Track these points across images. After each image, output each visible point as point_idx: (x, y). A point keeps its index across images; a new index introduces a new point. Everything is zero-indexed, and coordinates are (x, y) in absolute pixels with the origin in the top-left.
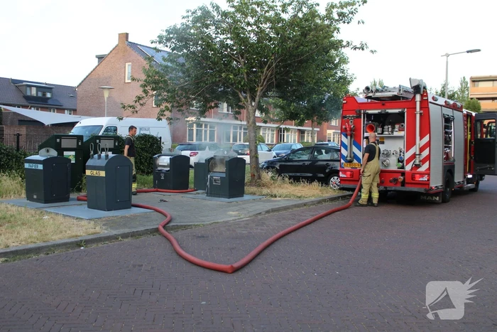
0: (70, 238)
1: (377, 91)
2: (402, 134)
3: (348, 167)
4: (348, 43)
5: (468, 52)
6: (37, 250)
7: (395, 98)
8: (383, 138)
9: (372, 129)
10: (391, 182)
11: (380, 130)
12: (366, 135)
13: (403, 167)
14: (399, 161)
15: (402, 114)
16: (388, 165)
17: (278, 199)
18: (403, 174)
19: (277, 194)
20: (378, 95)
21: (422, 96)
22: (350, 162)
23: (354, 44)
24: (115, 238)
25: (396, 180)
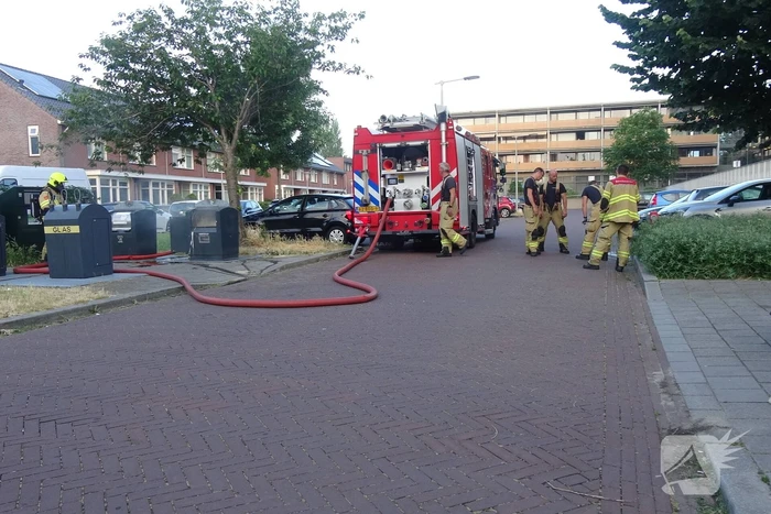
0: (77, 303)
1: (395, 120)
2: (426, 169)
3: (363, 212)
4: (341, 65)
5: (465, 79)
6: (47, 319)
7: (417, 128)
8: (402, 175)
9: (389, 166)
10: (416, 225)
11: (399, 166)
12: (383, 172)
13: (428, 208)
14: (423, 201)
15: (425, 146)
16: (411, 206)
17: (280, 256)
18: (429, 215)
19: (279, 250)
20: (397, 124)
21: (447, 125)
22: (367, 205)
23: (348, 67)
24: (130, 301)
25: (421, 222)
